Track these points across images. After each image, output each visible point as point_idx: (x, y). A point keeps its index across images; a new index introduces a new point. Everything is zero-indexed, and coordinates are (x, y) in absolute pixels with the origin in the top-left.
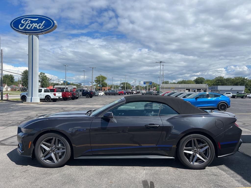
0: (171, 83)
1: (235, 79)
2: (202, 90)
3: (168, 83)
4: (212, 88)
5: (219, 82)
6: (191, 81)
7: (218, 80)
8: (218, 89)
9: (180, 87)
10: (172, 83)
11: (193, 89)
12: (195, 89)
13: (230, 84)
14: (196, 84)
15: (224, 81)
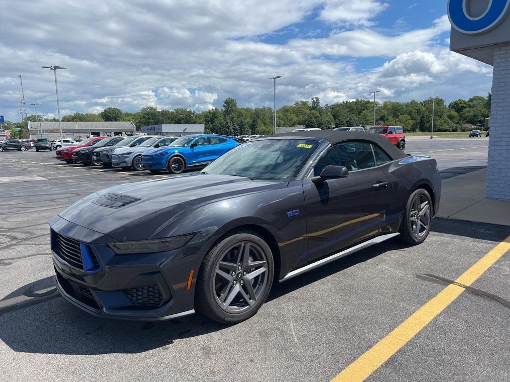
0: (47, 120)
1: (176, 112)
2: (124, 133)
3: (40, 120)
4: (151, 129)
5: (149, 118)
6: (94, 115)
7: (148, 114)
8: (163, 132)
9: (77, 128)
10: (51, 120)
11: (106, 133)
12: (110, 133)
13: (168, 121)
14: (105, 121)
15: (159, 116)
